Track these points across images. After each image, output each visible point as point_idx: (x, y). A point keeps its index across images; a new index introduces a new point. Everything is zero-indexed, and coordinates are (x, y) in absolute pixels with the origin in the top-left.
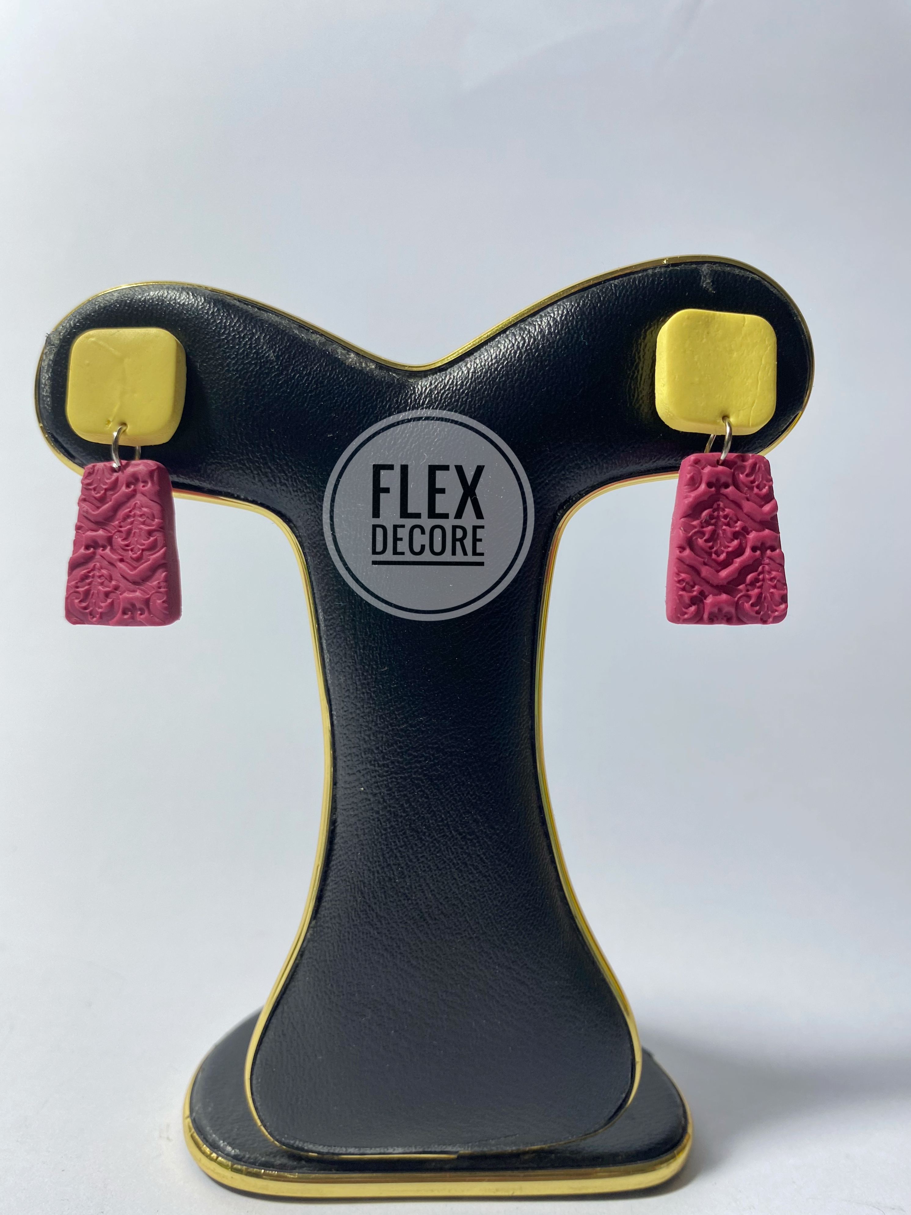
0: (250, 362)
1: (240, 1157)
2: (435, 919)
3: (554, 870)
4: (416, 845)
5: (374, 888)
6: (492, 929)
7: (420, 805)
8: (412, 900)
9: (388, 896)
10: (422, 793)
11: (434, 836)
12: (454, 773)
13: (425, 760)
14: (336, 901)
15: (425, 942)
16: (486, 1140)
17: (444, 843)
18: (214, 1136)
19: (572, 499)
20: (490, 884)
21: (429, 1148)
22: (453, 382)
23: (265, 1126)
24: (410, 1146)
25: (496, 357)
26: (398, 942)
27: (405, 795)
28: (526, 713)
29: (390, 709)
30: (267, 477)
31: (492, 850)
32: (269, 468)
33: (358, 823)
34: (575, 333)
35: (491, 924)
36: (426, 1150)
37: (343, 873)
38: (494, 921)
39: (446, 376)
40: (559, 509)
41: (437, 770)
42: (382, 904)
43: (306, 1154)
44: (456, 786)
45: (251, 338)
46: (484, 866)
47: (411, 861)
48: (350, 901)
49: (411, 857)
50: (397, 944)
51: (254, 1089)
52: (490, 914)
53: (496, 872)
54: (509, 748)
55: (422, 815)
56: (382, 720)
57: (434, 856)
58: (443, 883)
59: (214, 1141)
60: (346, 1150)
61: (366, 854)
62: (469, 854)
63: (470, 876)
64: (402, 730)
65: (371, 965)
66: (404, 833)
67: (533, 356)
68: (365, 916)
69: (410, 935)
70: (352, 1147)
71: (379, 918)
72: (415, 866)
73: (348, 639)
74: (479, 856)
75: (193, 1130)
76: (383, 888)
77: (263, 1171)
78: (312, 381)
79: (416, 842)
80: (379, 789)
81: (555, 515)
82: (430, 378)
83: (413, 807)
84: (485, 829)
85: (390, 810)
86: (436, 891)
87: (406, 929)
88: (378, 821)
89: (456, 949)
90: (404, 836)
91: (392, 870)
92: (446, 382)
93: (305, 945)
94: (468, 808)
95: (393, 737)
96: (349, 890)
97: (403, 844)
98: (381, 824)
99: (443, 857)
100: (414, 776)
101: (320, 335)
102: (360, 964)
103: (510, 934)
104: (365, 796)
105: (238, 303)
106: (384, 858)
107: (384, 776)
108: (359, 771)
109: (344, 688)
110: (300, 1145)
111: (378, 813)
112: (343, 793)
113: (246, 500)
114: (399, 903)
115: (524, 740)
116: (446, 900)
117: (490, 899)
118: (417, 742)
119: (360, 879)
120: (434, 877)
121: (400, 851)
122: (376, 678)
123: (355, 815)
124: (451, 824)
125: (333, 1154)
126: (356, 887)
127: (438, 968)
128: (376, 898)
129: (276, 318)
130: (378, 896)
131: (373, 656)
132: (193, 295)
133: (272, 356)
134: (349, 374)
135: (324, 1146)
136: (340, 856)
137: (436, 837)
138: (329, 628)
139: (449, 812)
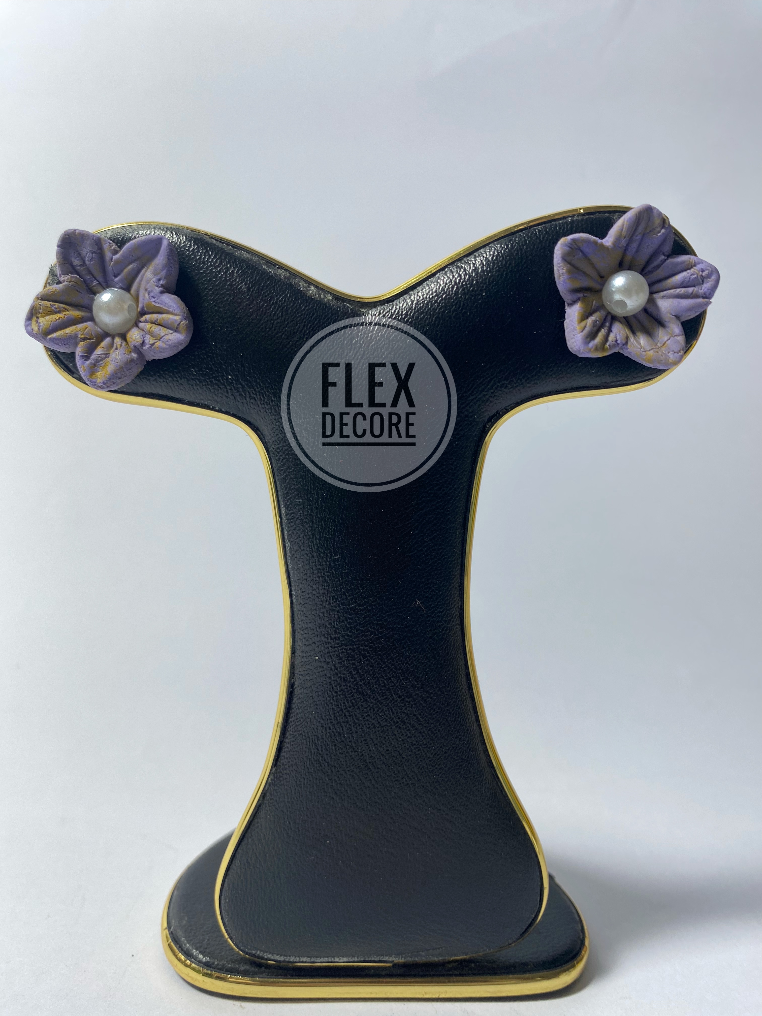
0: (225, 292)
1: (210, 963)
2: (378, 768)
3: (478, 728)
4: (362, 706)
5: (326, 741)
6: (426, 777)
7: (366, 672)
8: (358, 752)
9: (337, 749)
10: (368, 662)
11: (378, 698)
12: (395, 646)
13: (370, 635)
14: (294, 752)
15: (369, 787)
16: (418, 952)
17: (387, 704)
18: (188, 945)
19: (499, 413)
20: (425, 739)
21: (369, 958)
22: (399, 312)
23: (231, 939)
24: (354, 956)
25: (436, 291)
26: (346, 788)
27: (353, 664)
28: (457, 595)
29: (341, 590)
30: (238, 391)
31: (427, 711)
32: (241, 384)
33: (313, 687)
34: (504, 271)
35: (424, 773)
36: (367, 959)
37: (300, 729)
38: (427, 770)
39: (392, 307)
40: (488, 422)
41: (380, 643)
42: (333, 755)
43: (265, 962)
44: (396, 657)
45: (226, 272)
46: (419, 724)
47: (358, 719)
48: (305, 752)
49: (358, 716)
50: (345, 788)
51: (222, 908)
52: (424, 765)
53: (430, 729)
54: (442, 625)
55: (368, 681)
56: (335, 600)
57: (377, 715)
58: (385, 738)
59: (187, 949)
60: (300, 959)
61: (320, 713)
62: (407, 714)
63: (408, 732)
64: (351, 609)
65: (323, 806)
66: (353, 696)
67: (468, 290)
68: (318, 765)
69: (356, 781)
70: (304, 957)
71: (330, 766)
72: (361, 724)
73: (306, 530)
74: (415, 715)
75: (170, 940)
76: (334, 742)
77: (229, 976)
78: (278, 309)
79: (363, 703)
80: (332, 658)
81: (484, 426)
82: (379, 308)
83: (360, 674)
84: (420, 693)
85: (341, 677)
86: (379, 745)
87: (353, 776)
88: (330, 685)
89: (395, 793)
90: (352, 698)
91: (342, 727)
92: (393, 311)
93: (266, 788)
94: (406, 675)
95: (343, 615)
96: (305, 743)
97: (351, 705)
98: (332, 688)
99: (385, 716)
100: (361, 648)
101: (284, 270)
102: (313, 805)
103: (440, 781)
104: (319, 664)
105: (214, 242)
106: (335, 716)
107: (335, 647)
108: (314, 643)
109: (302, 573)
110: (261, 955)
111: (330, 678)
112: (300, 661)
113: (220, 411)
114: (347, 755)
115: (455, 617)
116: (387, 752)
117: (424, 752)
118: (364, 619)
119: (315, 734)
120: (377, 733)
121: (348, 711)
122: (330, 564)
123: (311, 680)
124: (392, 689)
125: (289, 962)
126: (311, 740)
127: (379, 809)
128: (327, 750)
129: (247, 254)
130: (329, 748)
131: (327, 545)
132: (176, 234)
133: (244, 288)
134: (309, 304)
135: (281, 955)
136: (297, 714)
137: (380, 699)
138: (290, 521)
139: (390, 679)
